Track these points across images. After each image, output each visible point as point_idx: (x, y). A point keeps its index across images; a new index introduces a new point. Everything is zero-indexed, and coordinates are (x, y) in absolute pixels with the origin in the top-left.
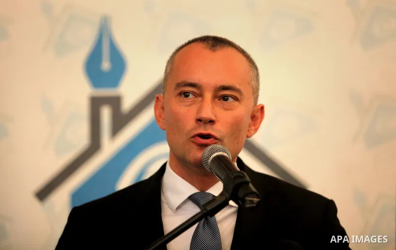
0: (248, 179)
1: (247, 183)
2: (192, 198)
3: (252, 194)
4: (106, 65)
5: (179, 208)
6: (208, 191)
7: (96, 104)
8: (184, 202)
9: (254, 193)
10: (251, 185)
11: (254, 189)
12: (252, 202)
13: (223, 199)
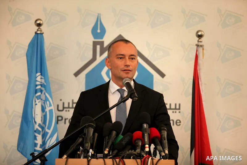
0: (135, 91)
1: (135, 93)
2: (118, 90)
3: (136, 97)
4: (99, 31)
5: (114, 93)
6: (123, 88)
7: (95, 44)
8: (116, 91)
9: (137, 97)
10: (136, 93)
11: (136, 95)
12: (135, 99)
13: (127, 98)
